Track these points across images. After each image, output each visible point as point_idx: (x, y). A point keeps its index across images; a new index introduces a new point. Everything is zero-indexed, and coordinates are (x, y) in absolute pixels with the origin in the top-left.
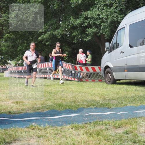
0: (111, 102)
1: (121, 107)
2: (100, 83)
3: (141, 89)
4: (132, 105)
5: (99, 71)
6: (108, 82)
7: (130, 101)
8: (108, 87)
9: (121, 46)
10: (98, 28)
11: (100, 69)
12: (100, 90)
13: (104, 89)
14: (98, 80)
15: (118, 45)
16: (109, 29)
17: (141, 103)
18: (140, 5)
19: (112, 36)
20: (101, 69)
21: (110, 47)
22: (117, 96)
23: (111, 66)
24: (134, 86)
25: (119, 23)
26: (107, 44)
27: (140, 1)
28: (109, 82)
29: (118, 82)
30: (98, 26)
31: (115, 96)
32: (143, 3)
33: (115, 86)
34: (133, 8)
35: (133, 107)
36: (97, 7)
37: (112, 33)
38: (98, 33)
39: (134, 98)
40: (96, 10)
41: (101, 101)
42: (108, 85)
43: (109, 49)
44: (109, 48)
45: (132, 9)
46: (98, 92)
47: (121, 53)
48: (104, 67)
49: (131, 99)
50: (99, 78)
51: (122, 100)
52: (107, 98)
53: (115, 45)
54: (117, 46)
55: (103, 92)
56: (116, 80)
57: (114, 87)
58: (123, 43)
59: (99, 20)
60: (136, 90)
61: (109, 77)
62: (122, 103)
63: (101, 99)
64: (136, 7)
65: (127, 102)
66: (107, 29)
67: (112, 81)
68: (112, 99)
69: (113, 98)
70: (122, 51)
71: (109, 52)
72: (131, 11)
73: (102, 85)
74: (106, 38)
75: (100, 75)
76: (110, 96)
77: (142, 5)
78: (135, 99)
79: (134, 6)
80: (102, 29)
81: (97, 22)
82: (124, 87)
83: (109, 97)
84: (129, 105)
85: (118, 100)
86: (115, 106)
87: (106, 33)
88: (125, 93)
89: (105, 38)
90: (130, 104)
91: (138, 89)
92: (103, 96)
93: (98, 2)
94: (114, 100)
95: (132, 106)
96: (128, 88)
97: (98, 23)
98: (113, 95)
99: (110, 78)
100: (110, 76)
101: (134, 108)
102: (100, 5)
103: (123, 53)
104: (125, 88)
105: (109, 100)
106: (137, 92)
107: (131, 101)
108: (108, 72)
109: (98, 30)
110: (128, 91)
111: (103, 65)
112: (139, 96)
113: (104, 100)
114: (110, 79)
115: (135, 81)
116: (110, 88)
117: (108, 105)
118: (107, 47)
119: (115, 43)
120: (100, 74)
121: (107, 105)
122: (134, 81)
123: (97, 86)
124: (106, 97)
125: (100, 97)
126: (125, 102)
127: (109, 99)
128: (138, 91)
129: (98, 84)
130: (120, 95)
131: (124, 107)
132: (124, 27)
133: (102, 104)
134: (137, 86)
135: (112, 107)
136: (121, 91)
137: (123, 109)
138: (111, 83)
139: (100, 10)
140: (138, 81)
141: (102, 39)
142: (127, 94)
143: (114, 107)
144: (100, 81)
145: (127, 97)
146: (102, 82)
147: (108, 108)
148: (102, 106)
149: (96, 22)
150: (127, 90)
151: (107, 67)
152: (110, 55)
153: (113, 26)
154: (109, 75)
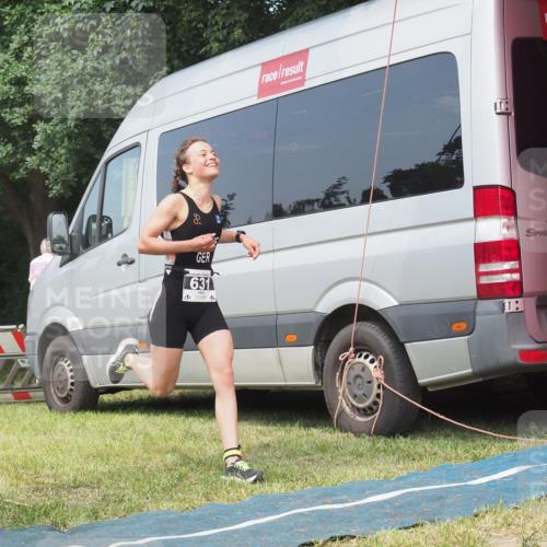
0: (70, 499)
1: (116, 518)
2: (23, 410)
3: (211, 429)
4: (165, 505)
5: (18, 350)
6: (58, 403)
7: (159, 489)
8: (60, 426)
9: (124, 230)
10: (15, 144)
11: (19, 338)
12: (20, 441)
13: (36, 435)
14: (9, 396)
15: (110, 226)
16: (70, 151)
17: (206, 496)
18: (208, 47)
19: (84, 181)
20: (27, 338)
21: (70, 237)
22: (101, 469)
23: (73, 323)
24: (182, 418)
25: (115, 123)
26: (57, 221)
27: (209, 31)
28: (66, 400)
29: (106, 398)
30: (16, 133)
31: (91, 467)
32: (221, 38)
33: (93, 419)
34: (178, 57)
35: (171, 516)
36: (13, 46)
37: (83, 170)
38: (15, 167)
39: (176, 474)
40: (7, 57)
41: (22, 497)
42: (59, 416)
43: (64, 246)
44: (66, 239)
45: (176, 62)
46: (10, 452)
47: (119, 264)
48: (40, 332)
49: (164, 481)
50: (18, 385)
51: (122, 485)
52: (52, 481)
53: (94, 226)
54: (104, 229)
55: (30, 453)
56: (96, 389)
57: (89, 423)
58: (130, 218)
59: (21, 105)
60: (187, 435)
61: (66, 380)
62: (121, 501)
63: (22, 485)
64: (192, 52)
65: (144, 494)
66: (63, 151)
67: (76, 397)
68: (74, 482)
69: (80, 479)
70: (125, 255)
71: (67, 257)
72: (169, 73)
73: (32, 415)
74: (55, 190)
75: (24, 370)
76: (67, 469)
77: (215, 45)
78: (180, 478)
79: (183, 49)
80: (40, 149)
81: (11, 113)
82: (132, 424)
83: (60, 471)
84: (151, 507)
85: (103, 487)
86: (89, 516)
87: (56, 168)
88: (138, 451)
89: (48, 189)
90: (156, 500)
91: (195, 431)
92: (31, 472)
93: (18, 22)
94: (82, 488)
95: (168, 512)
96: (149, 429)
97: (18, 122)
98: (78, 466)
99: (71, 381)
100: (70, 374)
101: (175, 520)
102: (26, 38)
103: (132, 262)
104: (139, 427)
105: (57, 488)
106: (190, 444)
107: (163, 489)
108: (60, 355)
109: (15, 153)
110: (151, 439)
111: (37, 321)
112: (200, 463)
113: (37, 490)
114: (69, 387)
115: (187, 391)
116: (67, 430)
117: (53, 514)
118: (55, 236)
119: (92, 218)
120: (22, 365)
121: (47, 514)
122: (181, 391)
123: (7, 426)
124: (48, 476)
125: (18, 477)
126: (135, 497)
127: (62, 487)
128: (196, 437)
129: (10, 414)
130: (112, 461)
131: (129, 516)
132: (137, 145)
133: (24, 510)
134: (193, 415)
135: (71, 524)
136: (116, 445)
137: (123, 527)
138: (71, 403)
139: (30, 57)
140: (200, 391)
141: (32, 198)
142: (145, 456)
143: (82, 521)
144: (22, 397)
145: (146, 470)
146: (29, 403)
147: (54, 527)
148: (24, 519)
149: (8, 117)
150: (147, 434)
151: (56, 330)
152: (71, 271)
153: (90, 135)
154: (63, 370)
